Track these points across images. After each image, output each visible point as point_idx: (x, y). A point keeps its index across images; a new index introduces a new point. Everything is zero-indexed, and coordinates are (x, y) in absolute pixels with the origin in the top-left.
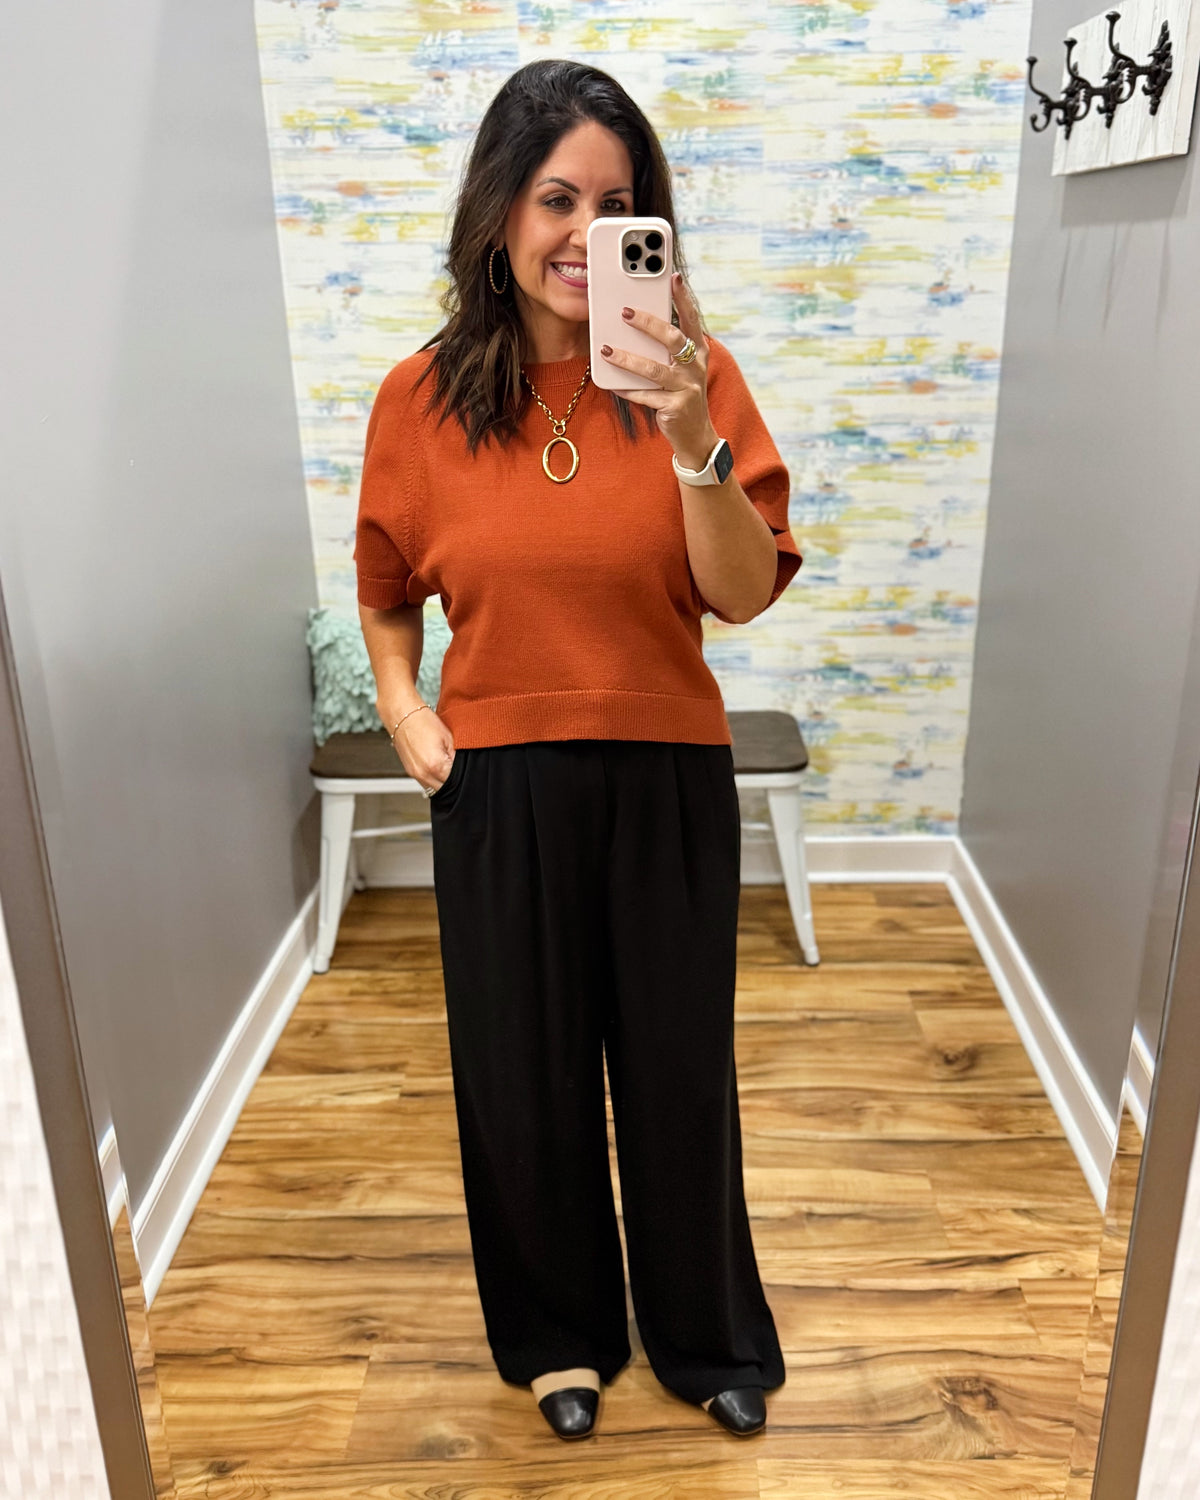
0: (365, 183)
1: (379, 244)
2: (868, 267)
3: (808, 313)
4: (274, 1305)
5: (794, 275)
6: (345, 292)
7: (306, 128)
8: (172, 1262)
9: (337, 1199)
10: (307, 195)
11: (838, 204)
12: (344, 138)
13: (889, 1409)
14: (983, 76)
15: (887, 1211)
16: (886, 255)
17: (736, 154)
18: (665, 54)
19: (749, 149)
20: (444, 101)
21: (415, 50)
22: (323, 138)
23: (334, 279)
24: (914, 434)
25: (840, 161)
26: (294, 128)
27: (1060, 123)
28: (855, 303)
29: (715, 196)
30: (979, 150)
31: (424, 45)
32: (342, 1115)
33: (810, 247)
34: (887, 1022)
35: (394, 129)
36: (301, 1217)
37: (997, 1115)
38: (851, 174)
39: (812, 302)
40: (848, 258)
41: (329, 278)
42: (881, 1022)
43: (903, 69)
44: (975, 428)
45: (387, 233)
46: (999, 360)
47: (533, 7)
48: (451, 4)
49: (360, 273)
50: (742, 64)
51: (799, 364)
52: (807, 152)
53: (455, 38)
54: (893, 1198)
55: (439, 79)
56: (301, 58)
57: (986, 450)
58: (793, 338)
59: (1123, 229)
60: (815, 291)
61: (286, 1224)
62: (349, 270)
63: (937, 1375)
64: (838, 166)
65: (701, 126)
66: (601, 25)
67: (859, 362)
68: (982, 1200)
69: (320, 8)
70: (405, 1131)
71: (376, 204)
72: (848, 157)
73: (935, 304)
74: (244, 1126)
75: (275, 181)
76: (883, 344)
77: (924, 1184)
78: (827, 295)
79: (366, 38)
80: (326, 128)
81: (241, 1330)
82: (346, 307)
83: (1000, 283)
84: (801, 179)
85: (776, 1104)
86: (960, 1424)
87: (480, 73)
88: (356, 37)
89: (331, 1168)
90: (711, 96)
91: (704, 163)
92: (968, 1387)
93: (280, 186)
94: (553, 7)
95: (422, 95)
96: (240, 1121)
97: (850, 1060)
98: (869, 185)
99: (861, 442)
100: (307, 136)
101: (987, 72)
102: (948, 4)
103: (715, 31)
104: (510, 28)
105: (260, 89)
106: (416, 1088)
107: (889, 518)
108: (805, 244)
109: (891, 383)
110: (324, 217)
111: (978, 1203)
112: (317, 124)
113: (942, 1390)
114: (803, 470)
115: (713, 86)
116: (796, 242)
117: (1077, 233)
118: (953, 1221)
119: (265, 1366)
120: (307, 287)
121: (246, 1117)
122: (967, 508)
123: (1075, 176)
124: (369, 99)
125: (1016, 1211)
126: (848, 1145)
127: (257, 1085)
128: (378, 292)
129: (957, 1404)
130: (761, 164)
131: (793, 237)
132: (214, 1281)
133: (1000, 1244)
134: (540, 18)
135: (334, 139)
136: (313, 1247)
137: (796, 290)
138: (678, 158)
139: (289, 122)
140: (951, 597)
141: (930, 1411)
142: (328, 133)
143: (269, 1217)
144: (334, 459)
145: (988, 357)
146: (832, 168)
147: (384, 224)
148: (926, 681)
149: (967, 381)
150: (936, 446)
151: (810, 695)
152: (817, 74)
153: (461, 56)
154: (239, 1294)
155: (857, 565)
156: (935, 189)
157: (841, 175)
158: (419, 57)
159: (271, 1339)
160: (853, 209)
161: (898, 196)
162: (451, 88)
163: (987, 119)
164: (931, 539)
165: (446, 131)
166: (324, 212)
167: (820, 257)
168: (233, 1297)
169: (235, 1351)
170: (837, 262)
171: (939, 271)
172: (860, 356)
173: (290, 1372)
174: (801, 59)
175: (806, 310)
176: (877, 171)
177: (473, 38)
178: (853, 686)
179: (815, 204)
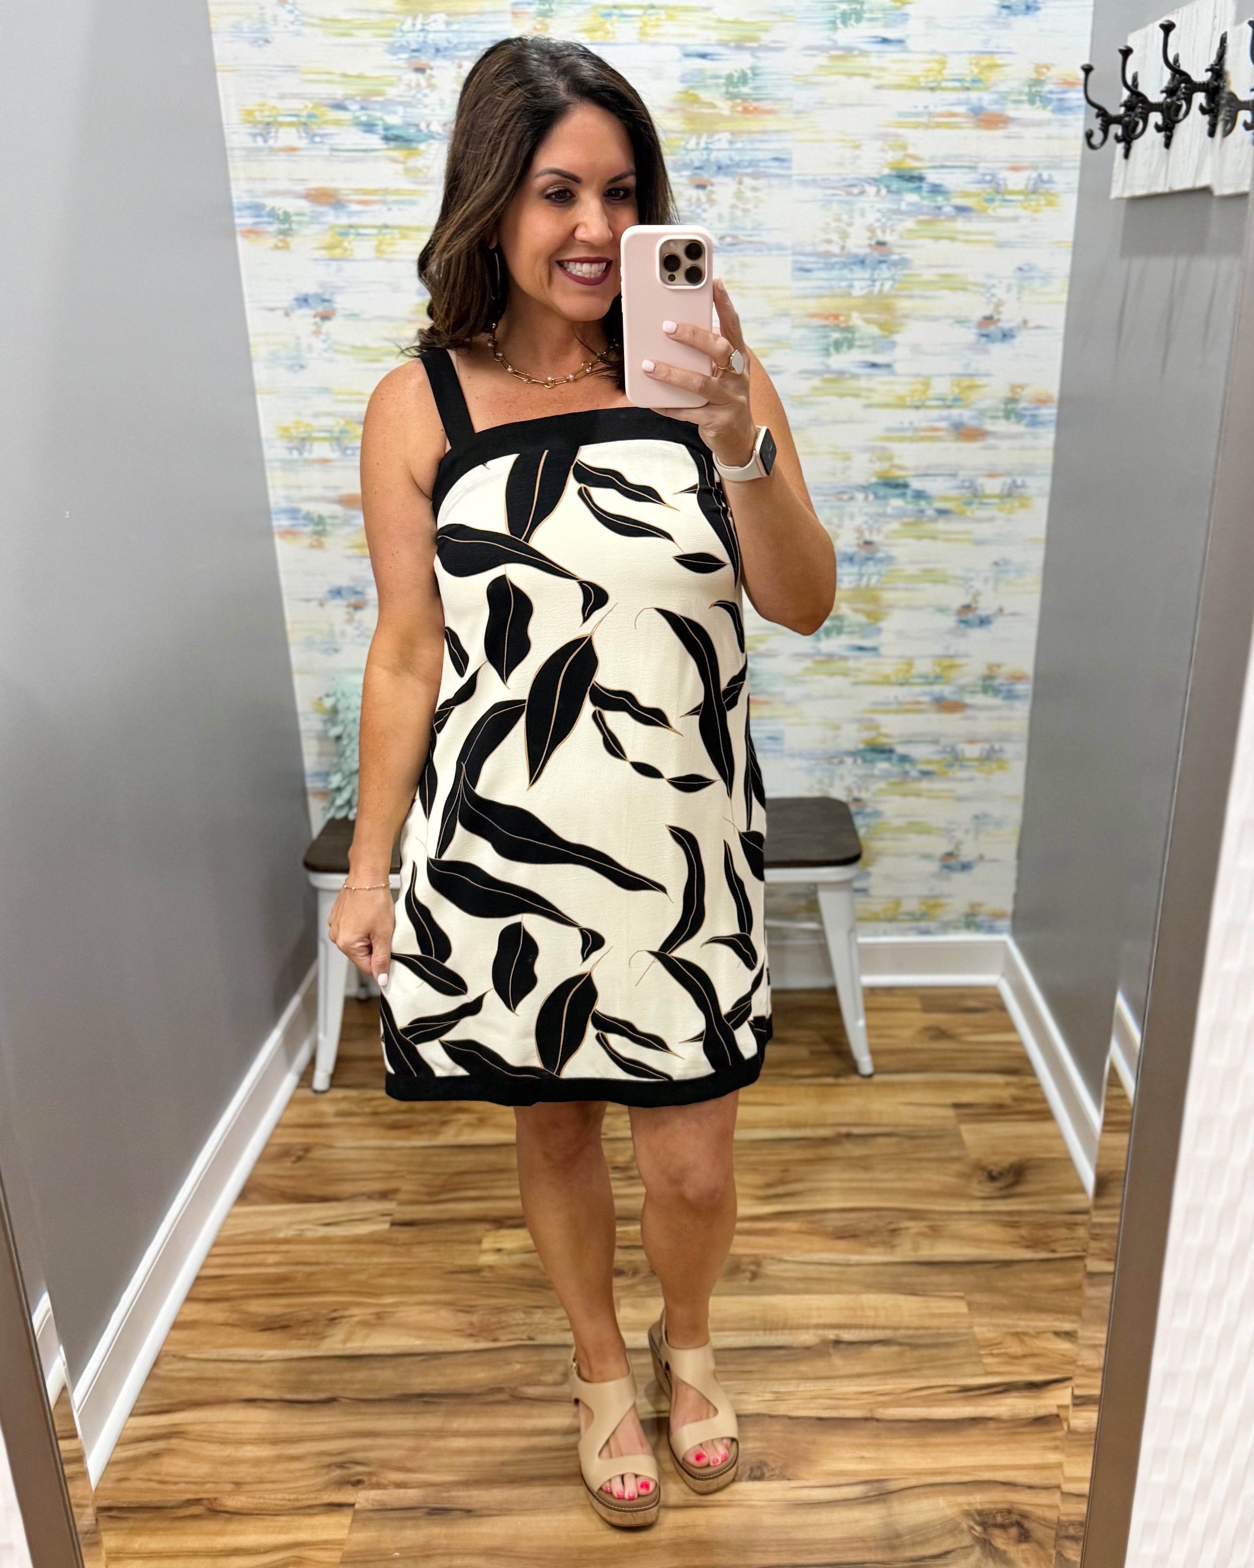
0: (336, 190)
1: (354, 260)
2: (910, 297)
3: (845, 349)
4: (250, 1452)
5: (829, 304)
6: (315, 316)
7: (268, 124)
8: (133, 1409)
9: (320, 1337)
10: (270, 203)
11: (876, 224)
12: (312, 137)
13: (914, 1544)
14: (1038, 82)
15: (919, 1337)
16: (929, 283)
17: (762, 164)
18: (681, 46)
19: (776, 159)
20: (424, 95)
21: (390, 36)
22: (287, 137)
23: (304, 301)
24: (961, 487)
25: (877, 176)
26: (255, 123)
27: (1118, 139)
28: (897, 337)
29: (739, 213)
30: (1034, 168)
31: (402, 31)
32: (326, 1247)
33: (846, 272)
34: (928, 1137)
35: (369, 127)
36: (280, 1358)
37: (1041, 1233)
38: (889, 191)
39: (850, 335)
40: (888, 285)
41: (297, 299)
42: (920, 1137)
43: (947, 72)
44: (1029, 481)
45: (362, 248)
46: (1055, 404)
49: (332, 294)
50: (767, 61)
51: (834, 406)
52: (841, 164)
53: (438, 22)
54: (927, 1322)
55: (420, 70)
56: (261, 42)
57: (1041, 506)
58: (827, 376)
59: (1182, 262)
60: (851, 323)
61: (263, 1366)
62: (320, 291)
63: (967, 1508)
64: (875, 181)
65: (723, 131)
67: (901, 404)
68: (1022, 1323)
70: (395, 1263)
71: (351, 214)
72: (886, 171)
73: (984, 340)
74: (217, 1261)
75: (233, 185)
76: (927, 385)
77: (962, 1307)
78: (866, 330)
79: (335, 20)
80: (291, 124)
81: (214, 1479)
82: (317, 333)
83: (1057, 317)
84: (834, 195)
85: (805, 1227)
86: (990, 1559)
88: (323, 19)
89: (315, 1304)
90: (732, 97)
91: (726, 174)
92: (999, 1519)
93: (239, 193)
95: (402, 89)
96: (209, 1255)
97: (886, 1178)
98: (909, 204)
99: (903, 495)
100: (269, 133)
101: (1043, 78)
103: (737, 22)
104: (502, 12)
105: (215, 78)
106: (408, 1217)
107: (935, 582)
108: (841, 269)
109: (935, 429)
110: (290, 229)
111: (1018, 1326)
112: (280, 119)
113: (972, 1523)
114: (840, 526)
115: (735, 85)
116: (830, 267)
117: (1138, 263)
118: (991, 1345)
119: (240, 1517)
120: (272, 310)
121: (218, 1250)
122: (1021, 571)
123: (1135, 200)
124: (339, 92)
125: (1057, 1334)
126: (881, 1268)
127: (229, 1216)
128: (353, 316)
129: (987, 1537)
130: (789, 176)
131: (828, 261)
132: (181, 1429)
133: (1039, 1369)
134: (537, 2)
135: (300, 138)
136: (296, 1389)
137: (830, 322)
138: (697, 168)
139: (249, 117)
140: (1003, 670)
141: (959, 1546)
142: (293, 130)
143: (243, 1358)
144: (306, 507)
145: (1042, 401)
146: (869, 183)
147: (359, 238)
148: (976, 763)
149: (1020, 428)
150: (986, 501)
151: (849, 781)
152: (851, 75)
153: (446, 45)
154: (210, 1442)
155: (900, 634)
156: (984, 211)
157: (878, 191)
158: (397, 45)
159: (246, 1488)
160: (893, 231)
161: (943, 218)
162: (433, 81)
163: (1043, 132)
164: (980, 605)
165: (430, 131)
166: (290, 222)
167: (857, 284)
168: (205, 1444)
169: (206, 1502)
170: (876, 289)
171: (989, 302)
172: (901, 398)
173: (268, 1522)
174: (832, 57)
175: (842, 346)
176: (919, 188)
177: (459, 23)
178: (896, 769)
179: (850, 224)
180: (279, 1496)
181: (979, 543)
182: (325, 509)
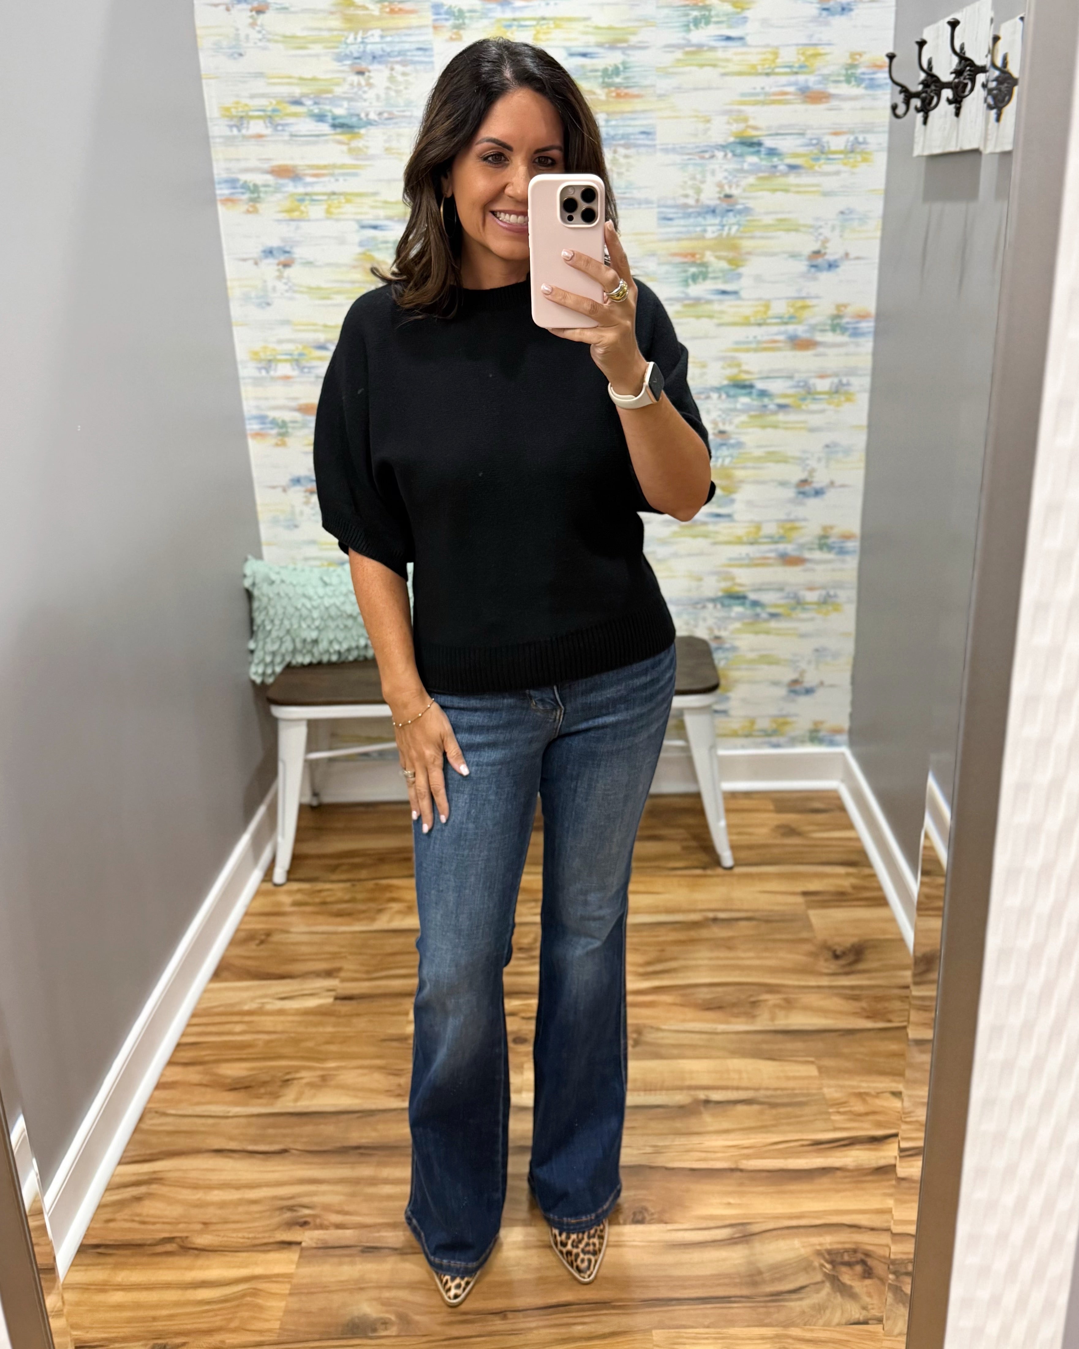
0: (295, 167)
1: (309, 220)
2: (752, 238)
3: (700, 280)
5: (686, 245)
6: (278, 264)
7: (242, 118)
8: (122, 1157)
9: (275, 1096)
10: (243, 177)
11: (724, 181)
12: (275, 126)
13: (773, 1280)
14: (853, 66)
15: (777, 1097)
16: (767, 227)
17: (632, 137)
18: (566, 49)
19: (643, 133)
20: (365, 92)
21: (337, 48)
22: (257, 127)
23: (269, 252)
24: (797, 386)
25: (725, 144)
26: (231, 117)
27: (918, 110)
28: (741, 270)
30: (851, 132)
31: (346, 43)
32: (282, 1018)
33: (700, 220)
34: (781, 921)
35: (320, 118)
36: (244, 1113)
37: (879, 1006)
38: (735, 155)
39: (704, 269)
40: (734, 229)
41: (264, 252)
42: (777, 921)
43: (779, 61)
45: (316, 211)
46: (872, 319)
47: (446, 8)
48: (371, 6)
49: (291, 247)
50: (636, 57)
51: (692, 325)
52: (696, 135)
53: (375, 36)
54: (784, 1084)
55: (361, 73)
56: (236, 56)
57: (863, 400)
58: (686, 301)
60: (705, 260)
61: (229, 1121)
62: (282, 245)
63: (819, 1248)
64: (723, 147)
66: (508, 23)
67: (746, 323)
68: (864, 1084)
69: (251, 11)
70: (338, 1032)
71: (306, 185)
72: (732, 139)
73: (813, 270)
74: (193, 1030)
75: (215, 166)
76: (767, 307)
77: (813, 1071)
78: (717, 264)
79: (293, 37)
80: (260, 117)
81: (186, 1220)
82: (280, 277)
83: (873, 250)
84: (689, 159)
85: (678, 1000)
87: (398, 68)
88: (284, 36)
89: (272, 1067)
90: (607, 85)
92: (846, 1258)
93: (219, 171)
94: (465, 8)
95: (346, 87)
96: (189, 1025)
97: (748, 956)
98: (751, 164)
99: (750, 394)
100: (242, 124)
101: (856, 62)
102: (818, 3)
103: (610, 28)
104: (425, 26)
105: (200, 84)
106: (348, 992)
107: (777, 462)
108: (696, 217)
109: (776, 342)
110: (259, 197)
111: (860, 1087)
112: (251, 113)
113: (823, 1262)
115: (610, 77)
116: (687, 216)
117: (937, 207)
118: (838, 1104)
119: (207, 1253)
120: (245, 260)
121: (196, 1021)
122: (847, 452)
123: (933, 158)
124: (297, 91)
125: (890, 1093)
126: (744, 1036)
127: (206, 991)
128: (309, 263)
129: (836, 1274)
130: (654, 146)
131: (685, 211)
132: (160, 1176)
133: (880, 1124)
134: (453, 18)
135: (267, 127)
136: (254, 1142)
137: (688, 259)
139: (226, 112)
140: (836, 531)
141: (811, 1281)
142: (261, 122)
143: (213, 1114)
144: (272, 414)
145: (863, 317)
146: (718, 149)
147: (313, 203)
148: (815, 607)
149: (845, 338)
150: (818, 397)
151: (711, 622)
152: (702, 66)
153: (380, 53)
154: (183, 1187)
155: (750, 504)
156: (811, 167)
157: (726, 155)
158: (343, 54)
159: (212, 1227)
160: (738, 186)
161: (778, 174)
162: (371, 81)
163: (858, 104)
164: (815, 479)
165: (368, 119)
166: (259, 192)
167: (710, 229)
168: (178, 1189)
169: (178, 1240)
170: (725, 233)
171: (817, 240)
172: (747, 318)
173: (230, 1258)
174: (687, 53)
175: (698, 277)
176: (758, 152)
177: (391, 36)
178: (749, 612)
179: (703, 182)
180: (240, 1235)
181: (812, 430)
182: (288, 416)
